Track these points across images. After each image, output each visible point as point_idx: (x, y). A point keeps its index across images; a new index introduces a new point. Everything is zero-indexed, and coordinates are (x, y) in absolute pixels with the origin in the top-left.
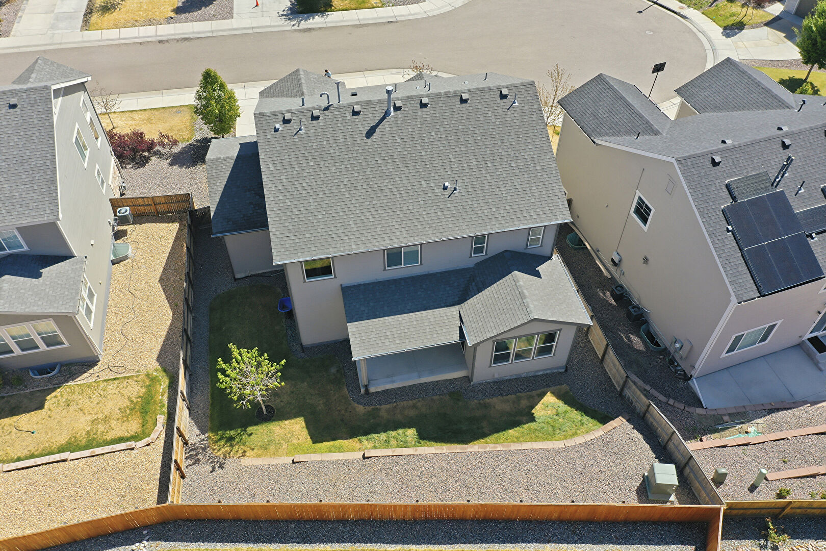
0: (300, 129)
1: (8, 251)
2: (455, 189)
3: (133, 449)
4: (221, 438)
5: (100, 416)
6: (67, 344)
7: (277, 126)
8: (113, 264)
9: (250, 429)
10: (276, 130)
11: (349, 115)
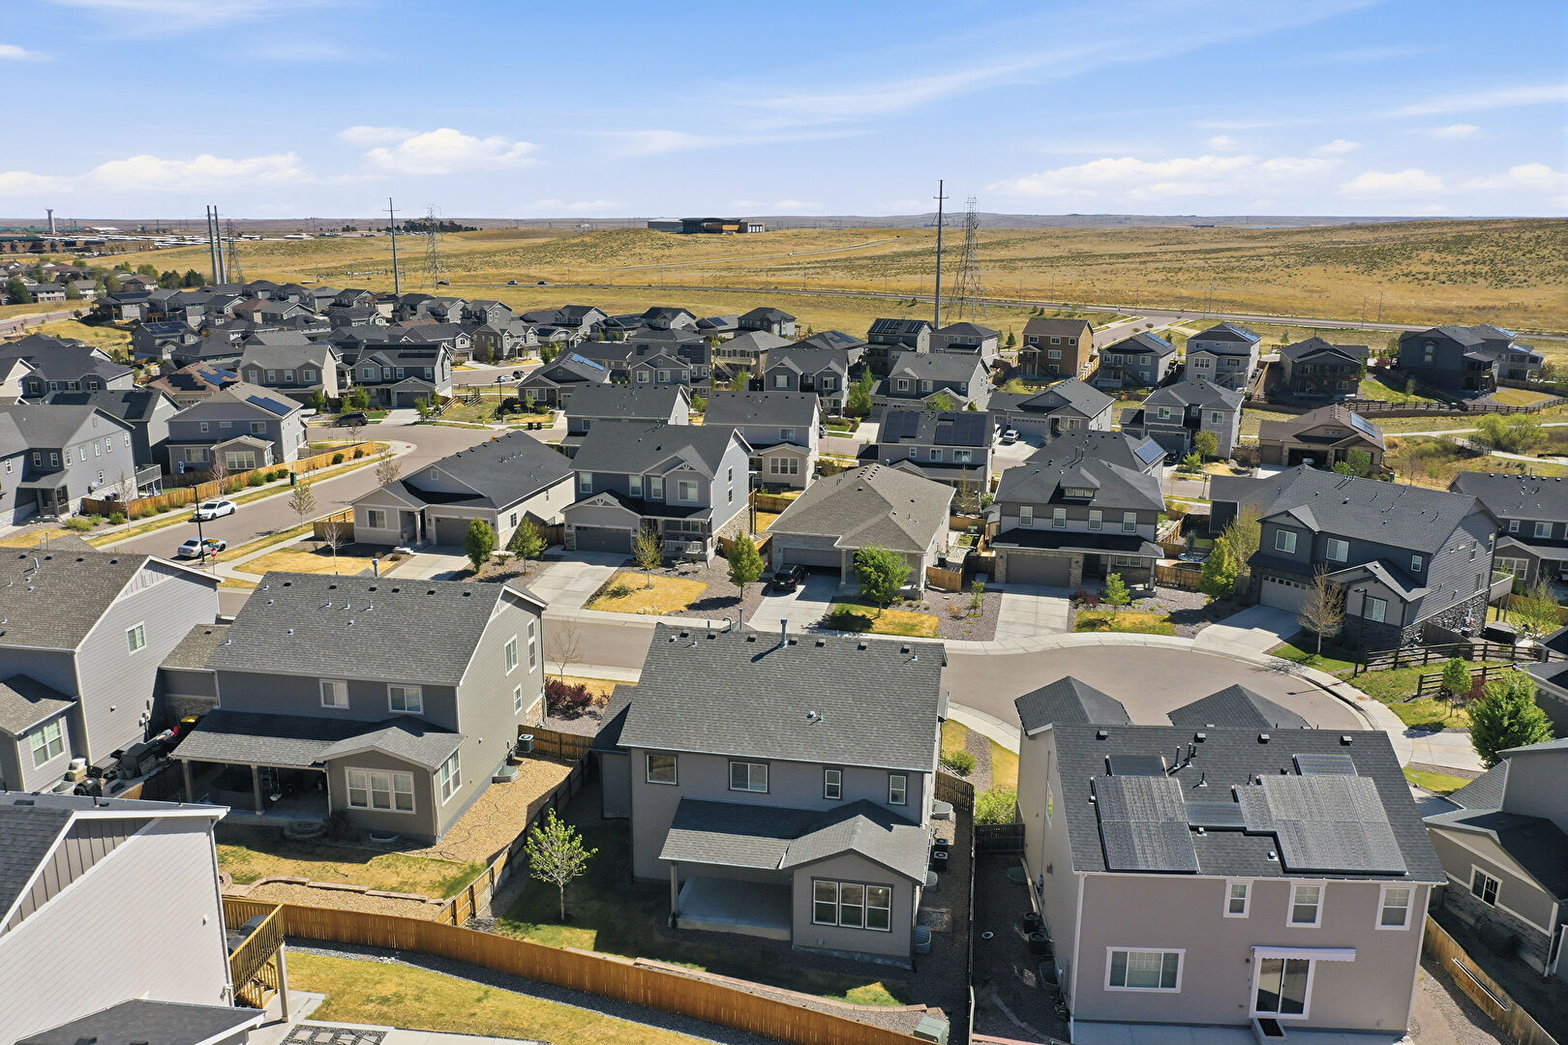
0: (693, 644)
1: (406, 711)
2: (820, 719)
3: (423, 901)
4: (509, 924)
5: (411, 881)
6: (414, 812)
7: (673, 637)
8: (493, 782)
9: (539, 926)
10: (671, 641)
11: (743, 641)
